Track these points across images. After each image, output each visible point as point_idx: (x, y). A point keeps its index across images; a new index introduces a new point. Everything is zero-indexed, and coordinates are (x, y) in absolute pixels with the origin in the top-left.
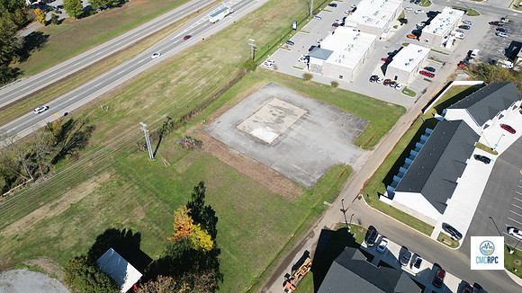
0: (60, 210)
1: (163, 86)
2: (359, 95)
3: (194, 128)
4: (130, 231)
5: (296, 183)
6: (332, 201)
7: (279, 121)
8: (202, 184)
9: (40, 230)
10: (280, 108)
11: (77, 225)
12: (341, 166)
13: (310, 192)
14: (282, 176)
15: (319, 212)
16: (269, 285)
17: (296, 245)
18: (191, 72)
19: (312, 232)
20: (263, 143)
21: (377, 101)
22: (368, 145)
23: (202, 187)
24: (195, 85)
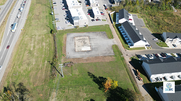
1: (30, 53)
2: (95, 26)
3: (62, 59)
5: (110, 56)
6: (122, 55)
7: (85, 43)
10: (80, 39)
12: (113, 45)
13: (115, 56)
14: (105, 56)
15: (123, 59)
16: (136, 83)
17: (129, 69)
18: (34, 43)
19: (128, 64)
20: (89, 51)
21: (100, 26)
22: (112, 37)
23: (90, 73)
24: (43, 46)
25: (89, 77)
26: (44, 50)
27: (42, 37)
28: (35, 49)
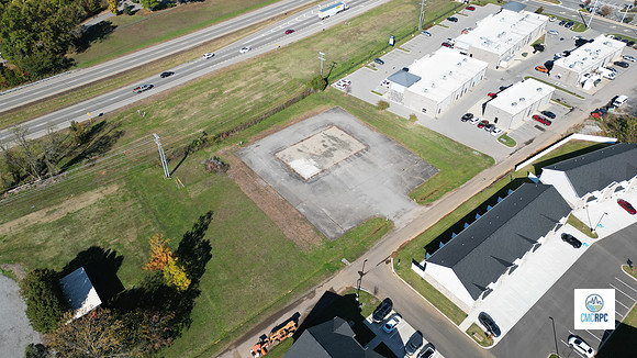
0: (55, 217)
1: (214, 96)
2: (440, 135)
3: (227, 148)
4: (114, 252)
5: (317, 231)
6: (352, 260)
7: (328, 154)
8: (210, 215)
9: (29, 235)
10: (334, 139)
11: (64, 236)
12: (381, 219)
13: (330, 244)
14: (305, 220)
15: (332, 270)
16: (238, 343)
17: (288, 304)
18: (250, 83)
19: (314, 292)
20: (299, 178)
21: (460, 147)
22: (425, 200)
23: (209, 217)
24: (248, 99)
26: (237, 108)
27: (281, 81)
28: (232, 95)
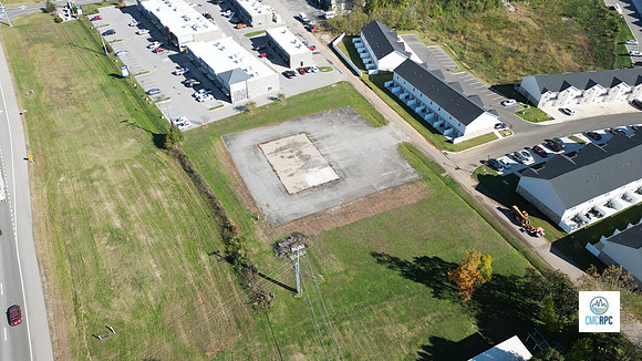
2: (306, 93)
3: (258, 233)
5: (410, 183)
6: (443, 170)
7: (306, 159)
10: (281, 149)
12: (400, 146)
13: (425, 178)
14: (395, 188)
15: (453, 183)
19: (476, 196)
20: (335, 182)
22: (381, 121)
23: (380, 255)
24: (157, 203)
25: (383, 268)
26: (171, 216)
27: (133, 170)
28: (132, 218)
